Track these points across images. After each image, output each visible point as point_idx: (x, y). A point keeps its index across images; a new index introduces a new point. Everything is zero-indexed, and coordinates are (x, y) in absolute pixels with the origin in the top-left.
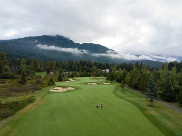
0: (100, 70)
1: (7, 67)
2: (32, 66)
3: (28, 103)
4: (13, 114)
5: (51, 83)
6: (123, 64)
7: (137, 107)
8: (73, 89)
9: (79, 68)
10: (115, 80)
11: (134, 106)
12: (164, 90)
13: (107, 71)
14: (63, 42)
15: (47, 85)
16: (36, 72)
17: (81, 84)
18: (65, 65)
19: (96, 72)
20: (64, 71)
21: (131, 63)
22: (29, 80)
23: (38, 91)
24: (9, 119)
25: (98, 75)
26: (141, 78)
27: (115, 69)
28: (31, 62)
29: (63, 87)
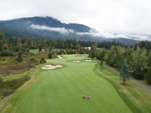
0: (83, 48)
1: (6, 45)
2: (27, 44)
3: (25, 81)
4: (13, 92)
5: (43, 61)
6: (103, 42)
7: (112, 85)
8: (61, 66)
9: (65, 45)
10: (96, 58)
11: (110, 84)
12: (135, 70)
13: (89, 48)
14: (52, 22)
15: (40, 63)
16: (30, 49)
17: (68, 61)
18: (54, 43)
19: (80, 50)
20: (53, 48)
21: (109, 41)
22: (25, 57)
23: (32, 69)
24: (10, 97)
25: (81, 53)
26: (117, 58)
27: (95, 47)
28: (26, 41)
29: (53, 65)
